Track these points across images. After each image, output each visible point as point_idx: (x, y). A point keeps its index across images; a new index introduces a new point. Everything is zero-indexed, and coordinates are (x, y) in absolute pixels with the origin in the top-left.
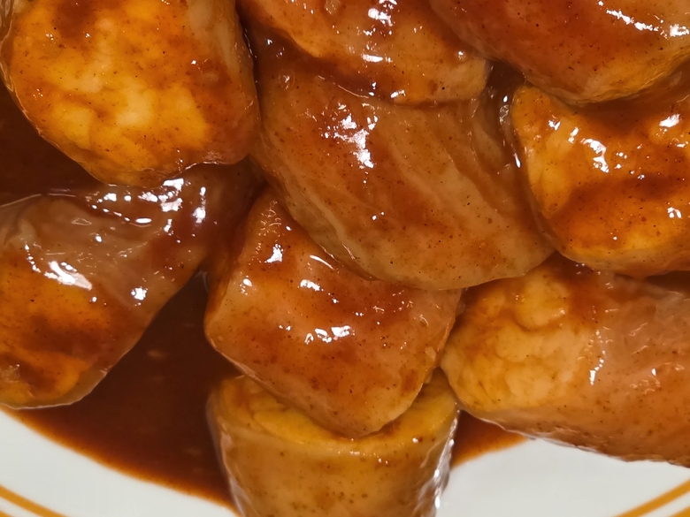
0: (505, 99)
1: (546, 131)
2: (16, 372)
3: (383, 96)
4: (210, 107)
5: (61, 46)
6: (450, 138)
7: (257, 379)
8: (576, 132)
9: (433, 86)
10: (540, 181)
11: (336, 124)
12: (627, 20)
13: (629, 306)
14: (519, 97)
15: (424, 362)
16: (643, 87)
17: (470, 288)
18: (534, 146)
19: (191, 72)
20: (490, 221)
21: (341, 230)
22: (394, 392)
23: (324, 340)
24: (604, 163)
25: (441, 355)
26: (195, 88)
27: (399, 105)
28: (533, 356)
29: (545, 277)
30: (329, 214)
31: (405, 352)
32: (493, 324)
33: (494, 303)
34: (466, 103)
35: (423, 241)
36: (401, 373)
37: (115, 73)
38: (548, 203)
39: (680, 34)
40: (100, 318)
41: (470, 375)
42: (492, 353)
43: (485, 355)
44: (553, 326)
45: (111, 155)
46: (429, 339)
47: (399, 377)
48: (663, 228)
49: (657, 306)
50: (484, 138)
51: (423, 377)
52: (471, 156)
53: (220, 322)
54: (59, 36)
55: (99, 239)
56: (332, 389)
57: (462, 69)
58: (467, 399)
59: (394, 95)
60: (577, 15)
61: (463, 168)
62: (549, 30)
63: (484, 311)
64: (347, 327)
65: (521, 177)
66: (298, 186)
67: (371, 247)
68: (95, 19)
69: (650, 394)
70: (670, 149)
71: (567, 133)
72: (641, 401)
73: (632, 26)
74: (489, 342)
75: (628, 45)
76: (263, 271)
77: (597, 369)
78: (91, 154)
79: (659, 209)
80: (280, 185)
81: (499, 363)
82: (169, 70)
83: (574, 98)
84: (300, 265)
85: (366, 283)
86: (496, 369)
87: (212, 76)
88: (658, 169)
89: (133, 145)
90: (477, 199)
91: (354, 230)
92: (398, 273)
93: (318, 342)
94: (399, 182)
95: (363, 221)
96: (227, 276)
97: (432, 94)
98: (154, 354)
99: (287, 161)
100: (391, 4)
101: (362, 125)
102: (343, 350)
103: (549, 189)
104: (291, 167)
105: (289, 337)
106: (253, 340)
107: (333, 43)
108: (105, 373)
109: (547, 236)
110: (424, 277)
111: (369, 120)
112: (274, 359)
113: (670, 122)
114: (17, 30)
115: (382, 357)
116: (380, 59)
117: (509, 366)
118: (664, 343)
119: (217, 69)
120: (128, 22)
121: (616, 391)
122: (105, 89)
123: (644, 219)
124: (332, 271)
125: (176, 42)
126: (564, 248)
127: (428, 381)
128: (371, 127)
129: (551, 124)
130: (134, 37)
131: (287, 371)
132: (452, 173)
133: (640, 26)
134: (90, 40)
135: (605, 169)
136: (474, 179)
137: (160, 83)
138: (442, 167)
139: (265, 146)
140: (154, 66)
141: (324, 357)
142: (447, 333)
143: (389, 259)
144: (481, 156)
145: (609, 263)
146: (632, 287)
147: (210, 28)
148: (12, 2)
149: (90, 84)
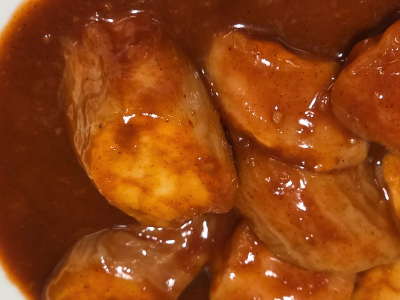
0: (379, 163)
3: (309, 168)
4: (210, 183)
5: (119, 153)
6: (348, 189)
9: (337, 160)
14: (386, 160)
18: (396, 189)
19: (198, 164)
20: (373, 233)
21: (288, 246)
26: (200, 173)
27: (318, 172)
30: (281, 238)
32: (376, 287)
33: (376, 276)
34: (356, 168)
35: (335, 248)
37: (152, 166)
40: (148, 298)
45: (151, 212)
52: (360, 197)
53: (219, 297)
54: (118, 147)
57: (354, 149)
59: (316, 167)
61: (357, 206)
63: (370, 280)
64: (292, 297)
66: (262, 222)
67: (305, 254)
68: (139, 137)
74: (374, 298)
76: (243, 269)
78: (140, 212)
80: (251, 221)
82: (184, 163)
84: (264, 263)
85: (302, 271)
87: (211, 166)
89: (165, 206)
90: (365, 222)
91: (296, 245)
92: (321, 267)
94: (320, 217)
95: (300, 240)
96: (223, 271)
97: (337, 164)
99: (255, 209)
100: (312, 114)
101: (297, 186)
104: (258, 212)
107: (278, 139)
110: (337, 268)
114: (93, 145)
116: (307, 146)
119: (213, 161)
120: (159, 137)
122: (147, 176)
124: (282, 265)
125: (188, 147)
130: (162, 146)
132: (351, 209)
134: (137, 149)
136: (363, 211)
137: (179, 171)
138: (344, 207)
139: (241, 200)
140: (175, 161)
142: (350, 296)
143: (316, 259)
144: (366, 197)
147: (207, 137)
148: (90, 128)
149: (138, 173)
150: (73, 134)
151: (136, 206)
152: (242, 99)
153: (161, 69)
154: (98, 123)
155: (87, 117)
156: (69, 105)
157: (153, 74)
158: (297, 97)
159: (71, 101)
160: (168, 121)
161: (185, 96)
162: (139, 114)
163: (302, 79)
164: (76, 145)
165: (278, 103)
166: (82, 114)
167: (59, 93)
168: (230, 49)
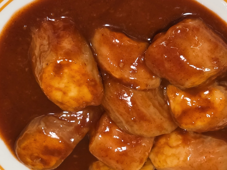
0: (165, 88)
1: (175, 96)
2: (40, 161)
3: (134, 88)
4: (92, 91)
5: (55, 76)
6: (151, 98)
7: (102, 161)
8: (183, 96)
9: (147, 85)
10: (174, 109)
11: (122, 95)
12: (195, 67)
13: (197, 141)
14: (168, 87)
15: (145, 156)
16: (199, 84)
17: (156, 136)
18: (172, 100)
19: (87, 82)
20: (161, 119)
21: (124, 122)
22: (138, 164)
23: (120, 151)
24: (190, 103)
25: (149, 154)
26: (89, 86)
27: (138, 90)
28: (173, 154)
29: (175, 133)
30: (121, 119)
31: (140, 153)
32: (162, 146)
33: (163, 141)
34: (155, 89)
35: (145, 124)
36: (139, 158)
37: (68, 83)
38: (176, 114)
39: (208, 70)
40: (62, 146)
41: (157, 160)
42: (163, 154)
43: (161, 154)
44: (178, 146)
45: (67, 104)
46: (146, 150)
47: (139, 160)
48: (205, 120)
49: (205, 140)
50: (159, 98)
51: (145, 160)
52: (156, 103)
53: (93, 147)
54: (54, 73)
55: (61, 126)
56: (122, 163)
57: (154, 81)
58: (156, 166)
59: (137, 88)
60: (182, 66)
61: (154, 106)
62: (176, 70)
63: (160, 143)
64: (125, 147)
65: (169, 108)
66: (113, 111)
67: (131, 126)
68: (63, 70)
69: (203, 163)
70: (207, 99)
71: (181, 96)
72: (201, 165)
73: (196, 69)
74: (162, 151)
75: (195, 74)
76: (104, 134)
77: (190, 156)
78: (62, 103)
79: (204, 115)
80: (108, 111)
81: (164, 156)
82: (82, 82)
83: (182, 87)
84: (114, 132)
85: (130, 136)
86: (163, 158)
87: (93, 83)
88: (204, 105)
89: (73, 101)
90: (158, 114)
91: (127, 122)
92: (138, 133)
93: (118, 151)
94: (138, 110)
95: (129, 119)
96: (95, 135)
97: (147, 87)
98: (75, 156)
99: (110, 105)
100: (136, 64)
101: (129, 95)
102: (125, 153)
103: (176, 111)
104: (111, 107)
105: (111, 150)
106: (102, 151)
107: (122, 75)
108: (63, 161)
109: (176, 123)
110: (145, 134)
111: (131, 94)
112: (107, 156)
113: (207, 93)
114: (44, 72)
115: (135, 155)
116: (134, 78)
117: (167, 156)
118: (207, 150)
119: (94, 81)
120: (72, 70)
121: (195, 162)
122: (65, 87)
123: (200, 118)
124: (121, 133)
125: (84, 75)
126: (180, 125)
127: (146, 161)
128: (131, 96)
129: (177, 94)
130: (73, 74)
131: (110, 159)
132: (152, 107)
133: (198, 69)
134: (62, 75)
135: (190, 105)
136: (157, 109)
137: (80, 85)
138: (149, 106)
139: (105, 101)
140: (78, 81)
141: (120, 155)
142: (151, 148)
143: (136, 129)
144: (159, 103)
145: (192, 129)
146: (198, 135)
147: (92, 71)
148: (42, 65)
149: (62, 85)
150: (35, 68)
151: (60, 100)
152: (107, 57)
153: (74, 42)
154: (46, 63)
155: (41, 60)
156: (33, 56)
157: (70, 44)
158: (131, 56)
159: (34, 54)
160: (76, 63)
161: (83, 53)
162: (64, 60)
163: (133, 49)
164: (36, 73)
165: (122, 59)
166: (39, 60)
167: (29, 52)
168: (103, 35)
